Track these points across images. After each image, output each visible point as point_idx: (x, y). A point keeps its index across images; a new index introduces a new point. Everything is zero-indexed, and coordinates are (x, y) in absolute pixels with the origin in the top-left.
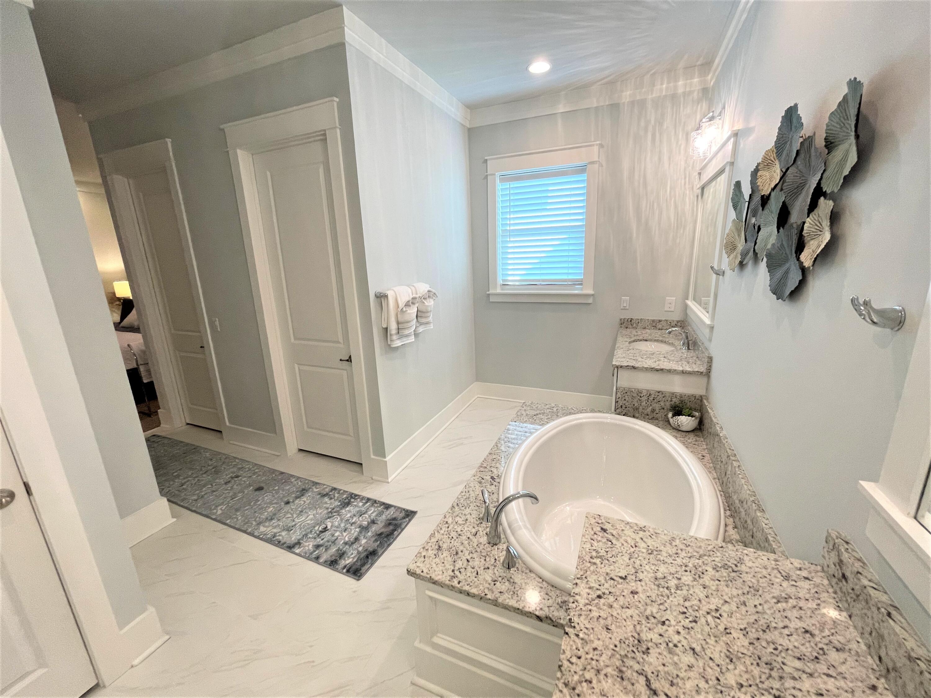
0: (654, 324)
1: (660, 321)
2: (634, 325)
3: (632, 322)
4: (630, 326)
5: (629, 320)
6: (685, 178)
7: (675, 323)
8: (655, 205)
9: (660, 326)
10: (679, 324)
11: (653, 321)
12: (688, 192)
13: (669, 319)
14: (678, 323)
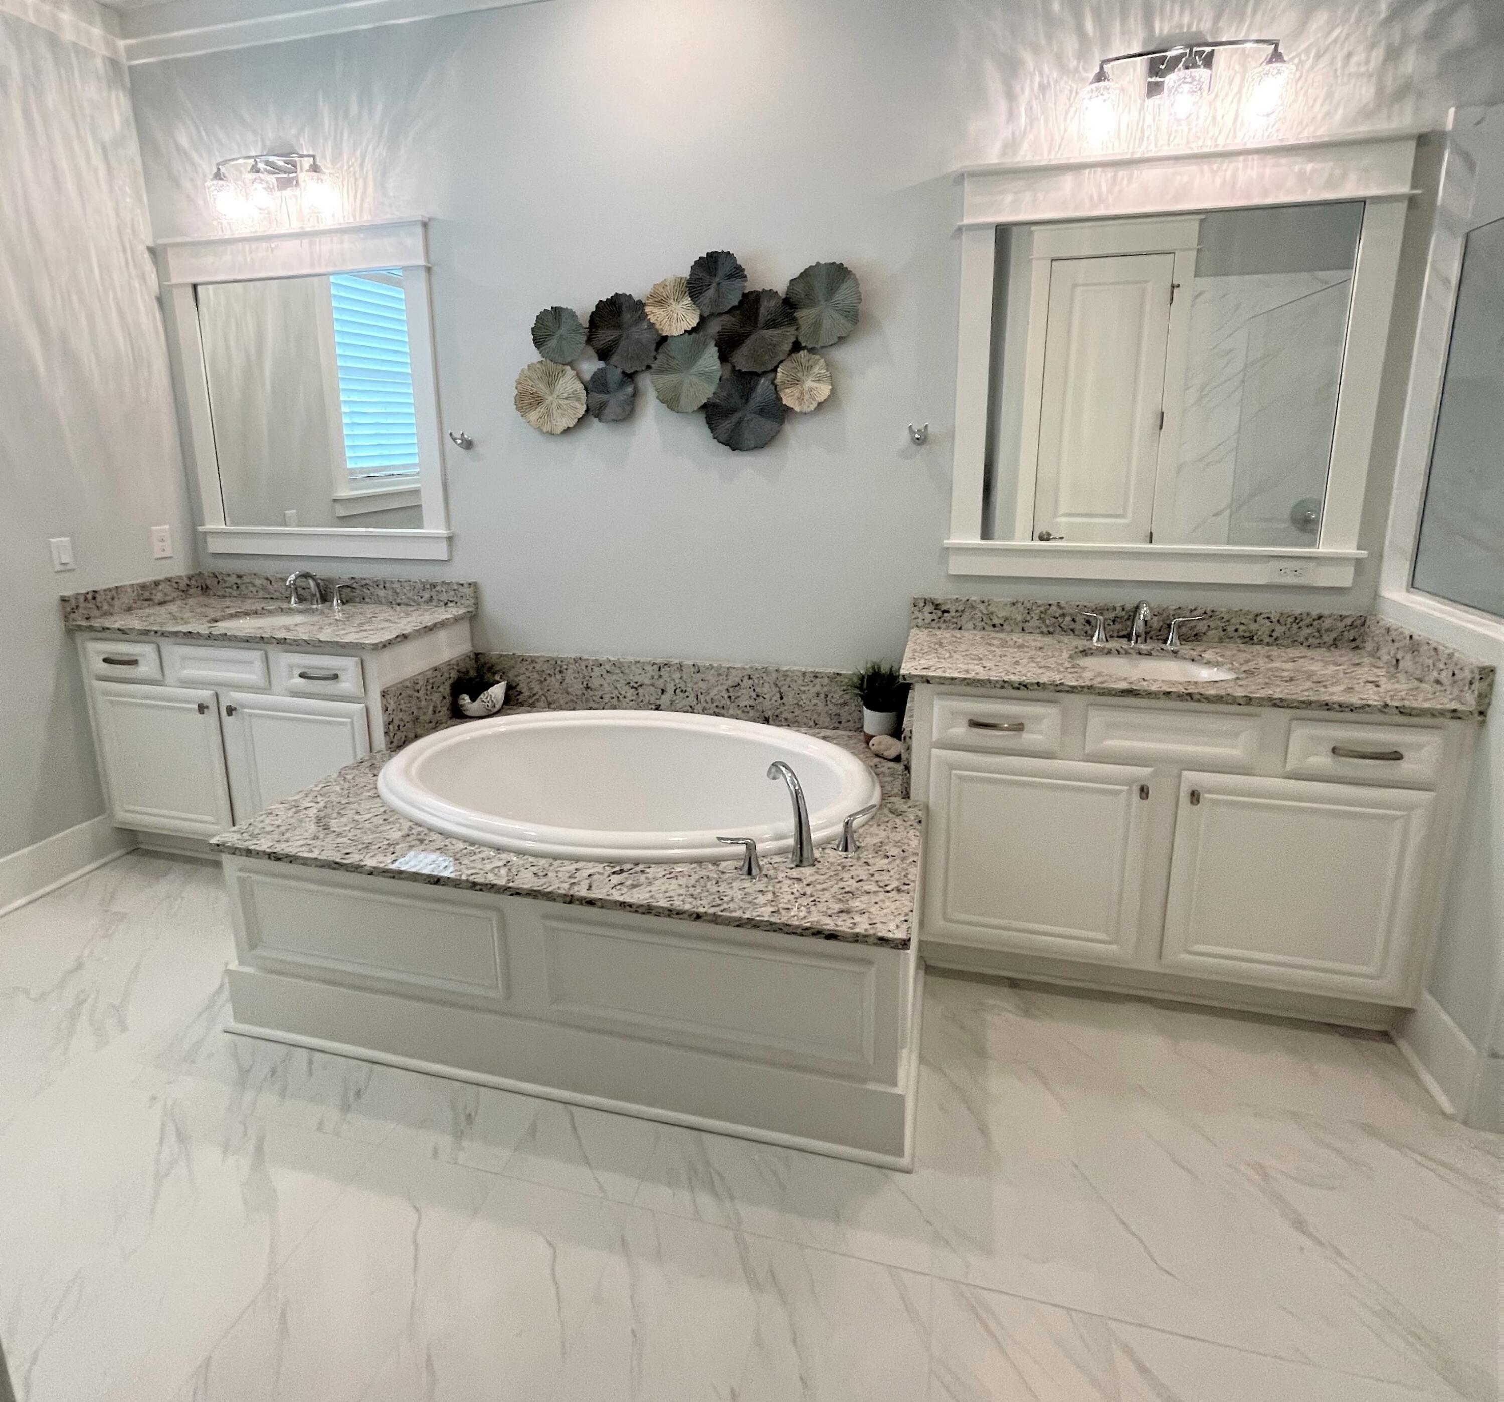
0: (147, 594)
1: (157, 583)
2: (106, 607)
3: (99, 599)
4: (97, 613)
5: (90, 596)
6: (124, 250)
7: (186, 581)
8: (74, 298)
9: (159, 597)
10: (193, 582)
11: (143, 586)
12: (137, 285)
13: (173, 575)
14: (190, 579)
